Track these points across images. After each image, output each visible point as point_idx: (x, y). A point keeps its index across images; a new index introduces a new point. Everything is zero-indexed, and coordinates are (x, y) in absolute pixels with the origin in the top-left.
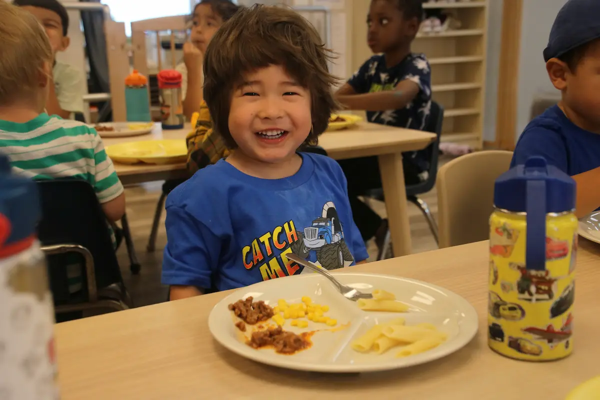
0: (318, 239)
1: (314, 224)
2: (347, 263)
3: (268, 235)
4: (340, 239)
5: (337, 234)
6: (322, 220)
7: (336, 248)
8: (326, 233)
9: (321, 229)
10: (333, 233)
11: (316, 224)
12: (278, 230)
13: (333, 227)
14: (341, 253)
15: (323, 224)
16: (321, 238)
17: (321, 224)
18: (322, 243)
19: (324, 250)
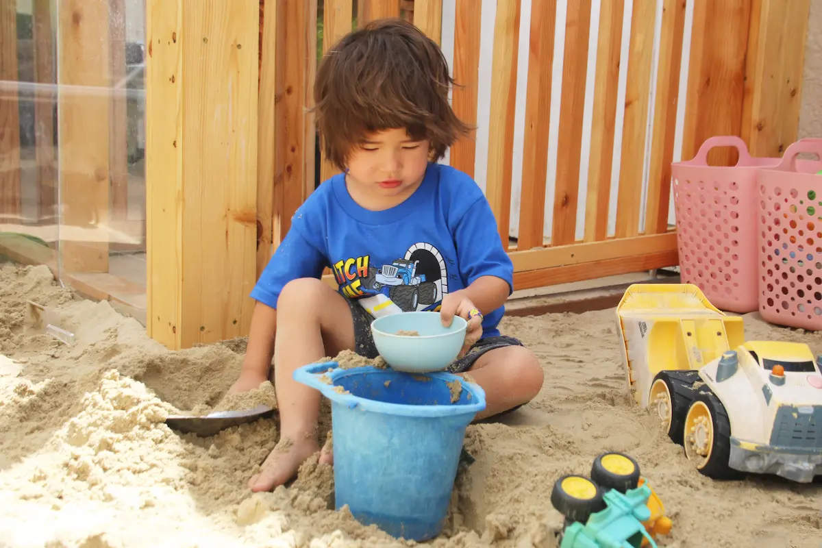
0: (396, 277)
1: (394, 264)
2: (421, 306)
3: (341, 264)
4: (419, 282)
5: (417, 278)
6: (404, 261)
7: (413, 290)
8: (405, 275)
9: (401, 270)
10: (413, 275)
11: (397, 264)
12: (351, 261)
13: (414, 270)
14: (416, 296)
15: (404, 265)
16: (400, 277)
17: (401, 265)
18: (399, 282)
19: (400, 289)
